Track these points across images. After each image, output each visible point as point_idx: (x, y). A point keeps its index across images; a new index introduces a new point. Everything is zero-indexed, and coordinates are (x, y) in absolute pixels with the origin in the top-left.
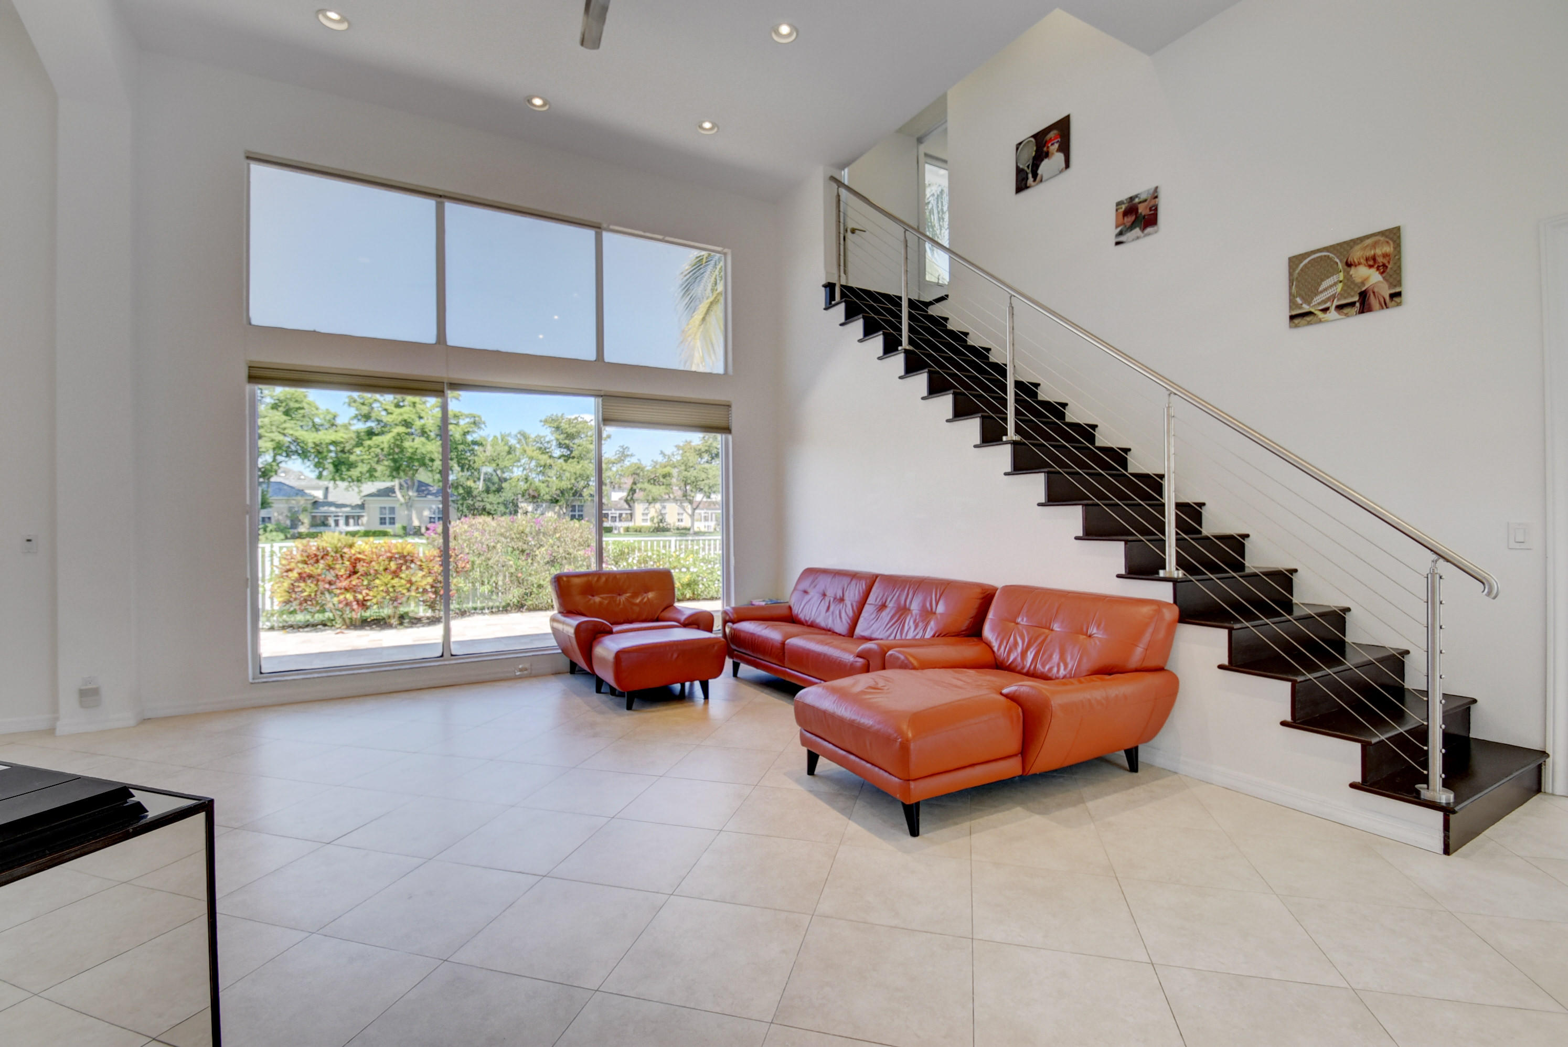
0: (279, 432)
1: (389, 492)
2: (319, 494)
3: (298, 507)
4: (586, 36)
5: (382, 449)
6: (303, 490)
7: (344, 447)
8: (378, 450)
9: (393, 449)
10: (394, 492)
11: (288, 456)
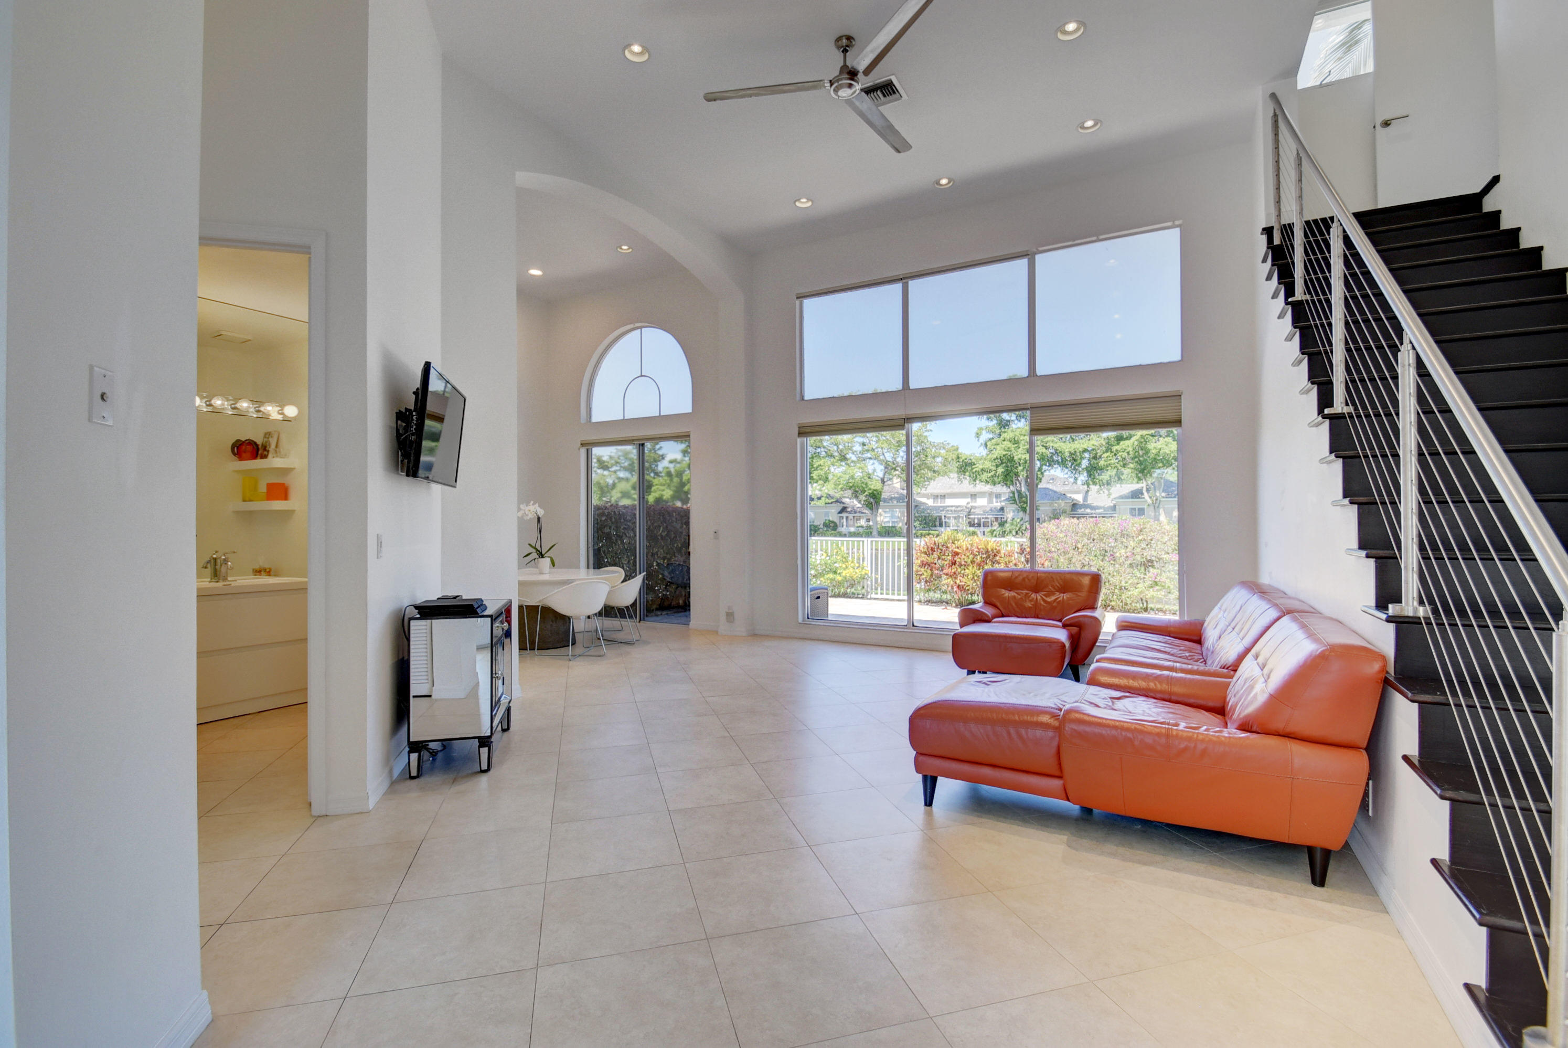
0: (1043, 446)
1: (1137, 494)
2: (1079, 498)
3: (1059, 510)
4: (896, 146)
5: (1128, 453)
6: (1064, 494)
7: (1097, 453)
8: (1125, 454)
9: (1138, 452)
10: (1142, 494)
11: (1050, 465)
